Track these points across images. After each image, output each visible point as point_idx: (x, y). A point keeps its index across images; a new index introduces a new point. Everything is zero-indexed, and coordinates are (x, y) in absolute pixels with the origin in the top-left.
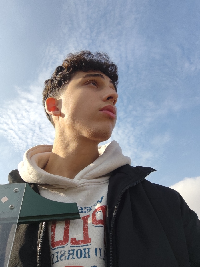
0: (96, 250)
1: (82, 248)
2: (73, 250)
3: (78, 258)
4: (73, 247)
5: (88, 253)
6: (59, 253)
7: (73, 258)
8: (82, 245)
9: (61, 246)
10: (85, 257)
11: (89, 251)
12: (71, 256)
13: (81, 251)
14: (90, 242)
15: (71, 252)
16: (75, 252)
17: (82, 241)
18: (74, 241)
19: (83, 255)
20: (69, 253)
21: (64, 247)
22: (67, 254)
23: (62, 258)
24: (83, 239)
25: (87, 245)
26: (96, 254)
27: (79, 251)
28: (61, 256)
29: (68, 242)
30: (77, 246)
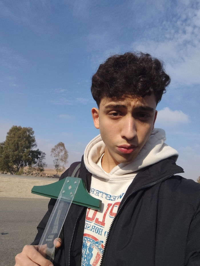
0: (105, 232)
1: (99, 227)
2: (95, 227)
3: (96, 232)
4: (95, 224)
5: (101, 232)
6: (88, 225)
7: (93, 231)
8: (100, 225)
9: (90, 221)
10: (99, 234)
11: (102, 231)
12: (93, 230)
13: (98, 229)
14: (104, 226)
15: (93, 227)
16: (95, 228)
17: (101, 222)
18: (97, 221)
19: (98, 232)
20: (92, 228)
21: (91, 223)
22: (91, 228)
23: (89, 229)
24: (102, 221)
25: (102, 227)
26: (105, 235)
27: (97, 229)
28: (88, 227)
29: (94, 220)
30: (97, 225)
